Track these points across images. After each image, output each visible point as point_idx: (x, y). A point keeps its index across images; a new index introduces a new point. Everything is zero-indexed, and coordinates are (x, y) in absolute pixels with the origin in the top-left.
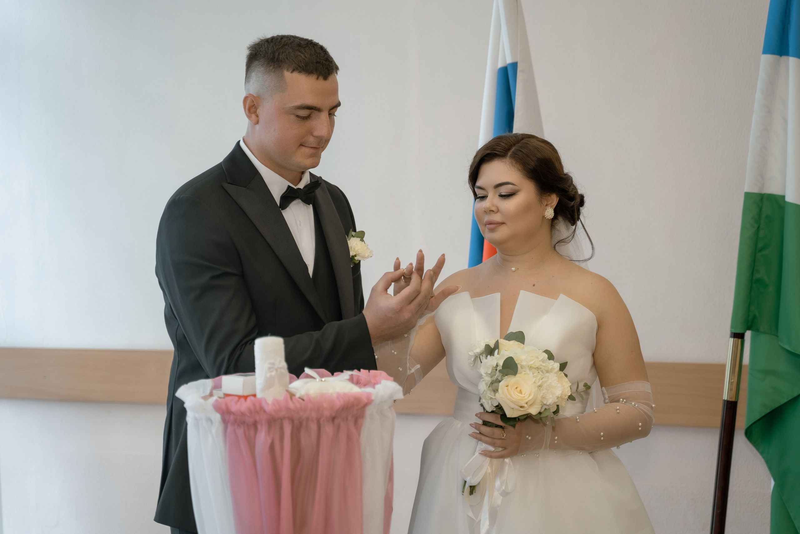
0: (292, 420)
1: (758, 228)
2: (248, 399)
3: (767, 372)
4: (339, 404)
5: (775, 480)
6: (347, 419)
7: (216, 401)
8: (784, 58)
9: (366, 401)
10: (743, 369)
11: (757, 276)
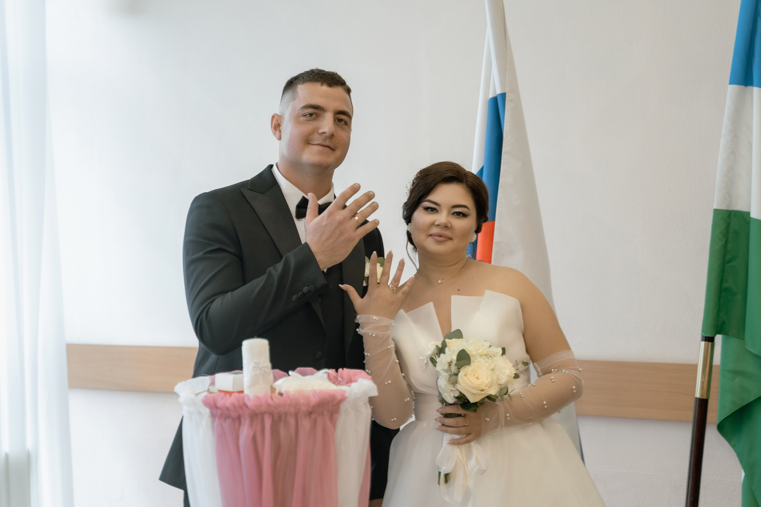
0: (272, 415)
1: (726, 241)
2: (233, 395)
3: (736, 373)
4: (314, 400)
5: (745, 471)
6: (323, 414)
7: (206, 396)
8: (749, 88)
9: (339, 397)
10: (714, 369)
11: (725, 285)
